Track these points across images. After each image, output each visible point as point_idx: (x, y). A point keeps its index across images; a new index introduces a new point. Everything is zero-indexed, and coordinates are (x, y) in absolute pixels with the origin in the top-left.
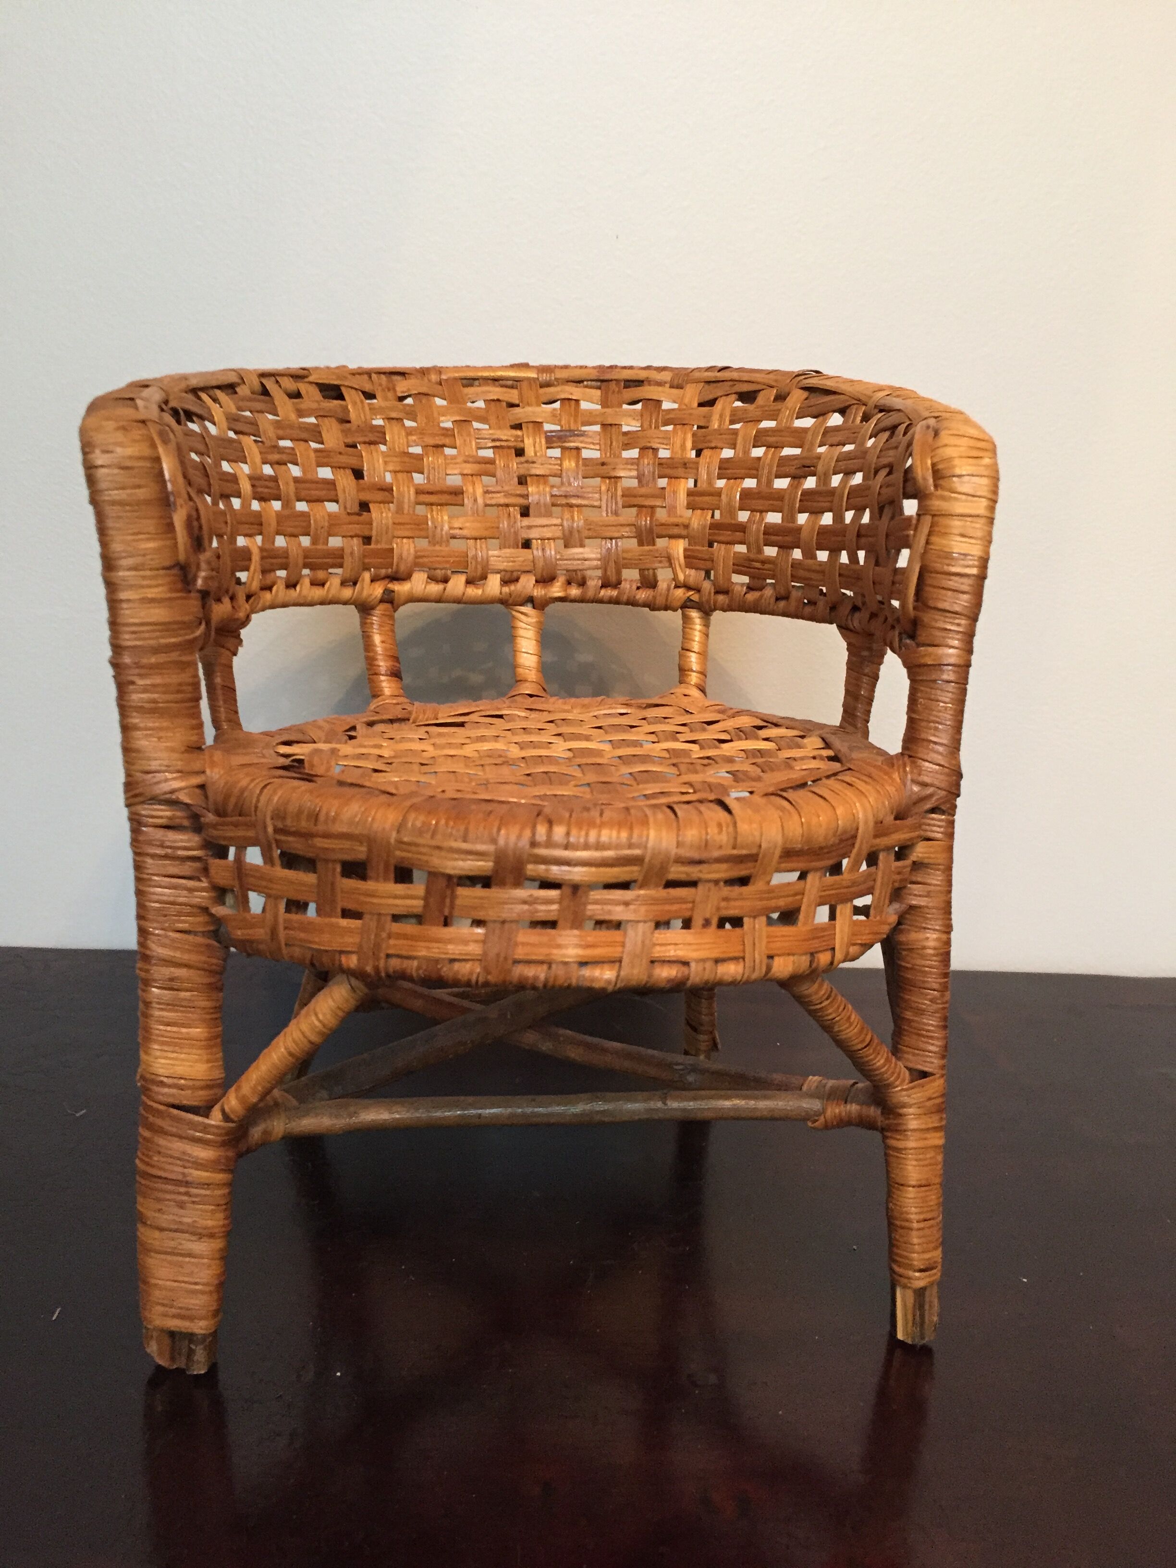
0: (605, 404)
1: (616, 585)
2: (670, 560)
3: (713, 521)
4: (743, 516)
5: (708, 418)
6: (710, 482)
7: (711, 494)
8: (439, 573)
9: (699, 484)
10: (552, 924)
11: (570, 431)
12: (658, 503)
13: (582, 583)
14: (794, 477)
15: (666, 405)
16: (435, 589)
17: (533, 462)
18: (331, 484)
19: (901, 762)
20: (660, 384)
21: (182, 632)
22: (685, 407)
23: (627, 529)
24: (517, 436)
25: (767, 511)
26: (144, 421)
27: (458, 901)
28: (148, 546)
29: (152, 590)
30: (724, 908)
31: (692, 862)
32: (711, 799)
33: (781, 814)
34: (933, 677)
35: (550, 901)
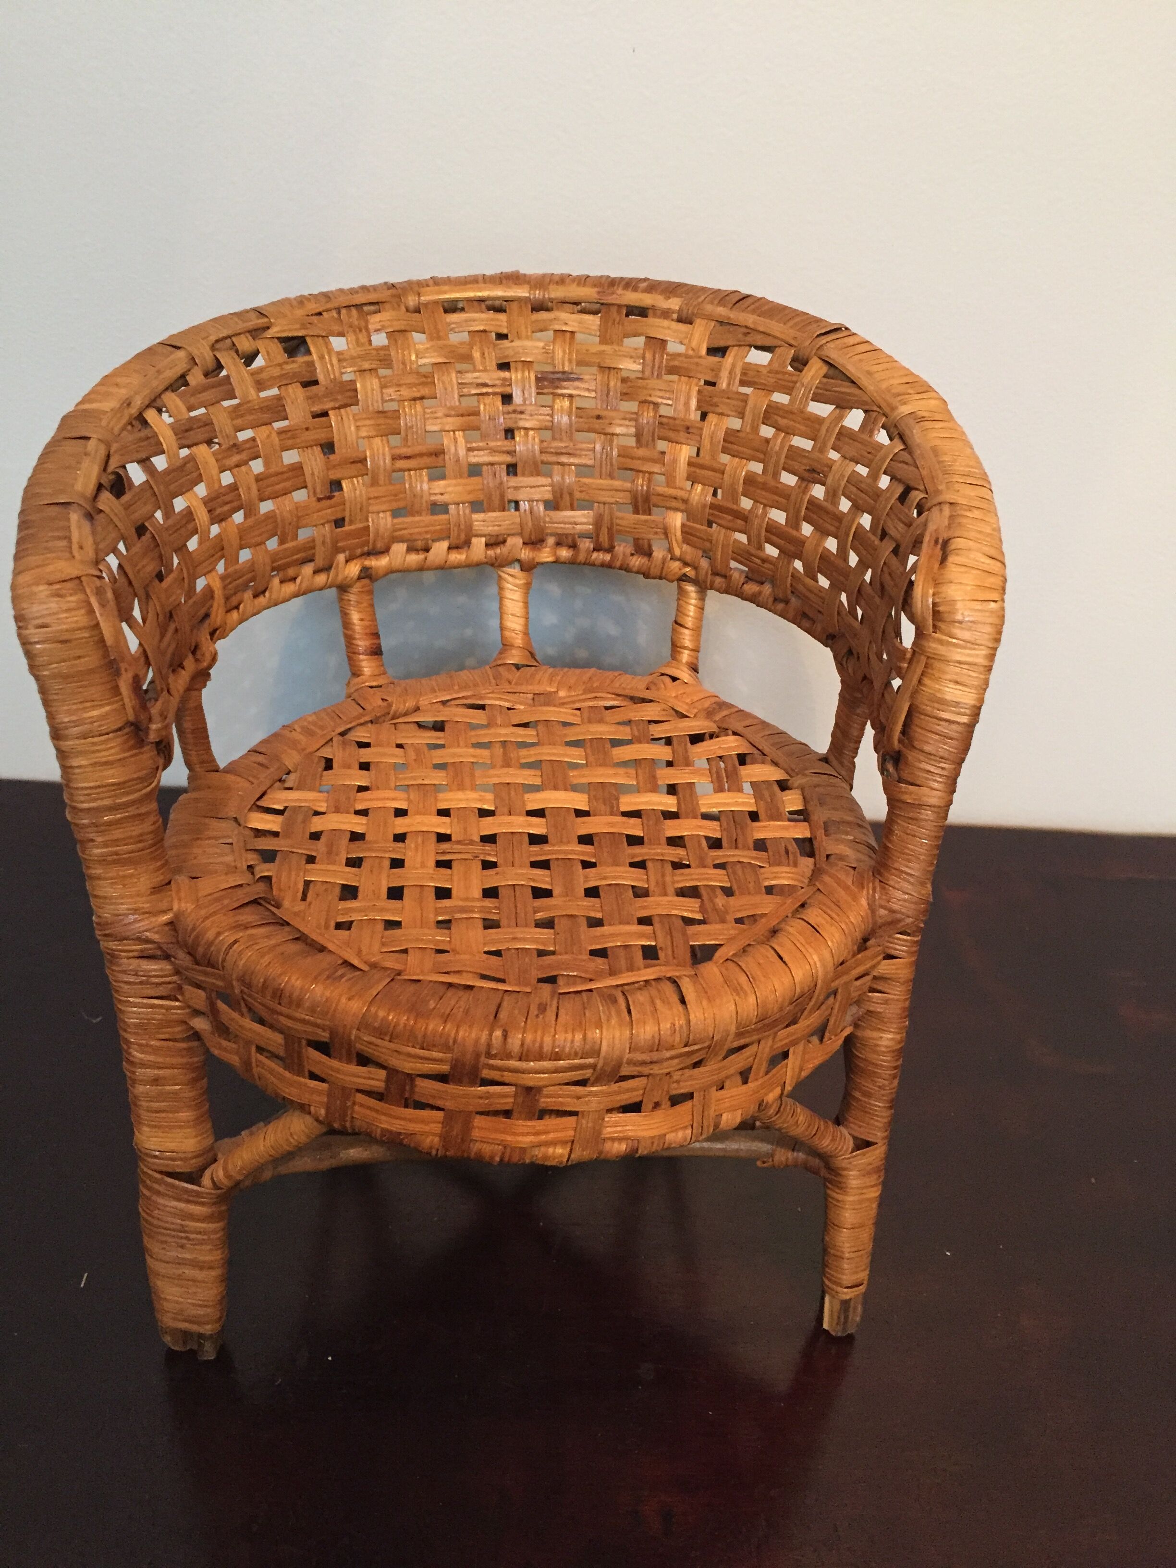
0: (604, 339)
1: (610, 549)
2: (666, 532)
3: (714, 501)
4: (746, 504)
5: (716, 370)
6: (714, 457)
7: (714, 470)
8: (419, 544)
9: (701, 454)
10: (507, 1114)
11: (564, 373)
12: (656, 468)
13: (574, 546)
14: (802, 479)
15: (673, 347)
16: (414, 559)
17: (522, 413)
18: (297, 469)
19: (871, 885)
20: (666, 314)
21: (138, 787)
22: (691, 352)
23: (621, 494)
24: (504, 379)
25: (771, 507)
26: (79, 578)
27: (417, 1090)
28: (95, 713)
29: (104, 753)
30: (676, 1089)
31: (644, 1063)
32: (668, 975)
33: (737, 998)
34: (911, 815)
35: (505, 1096)
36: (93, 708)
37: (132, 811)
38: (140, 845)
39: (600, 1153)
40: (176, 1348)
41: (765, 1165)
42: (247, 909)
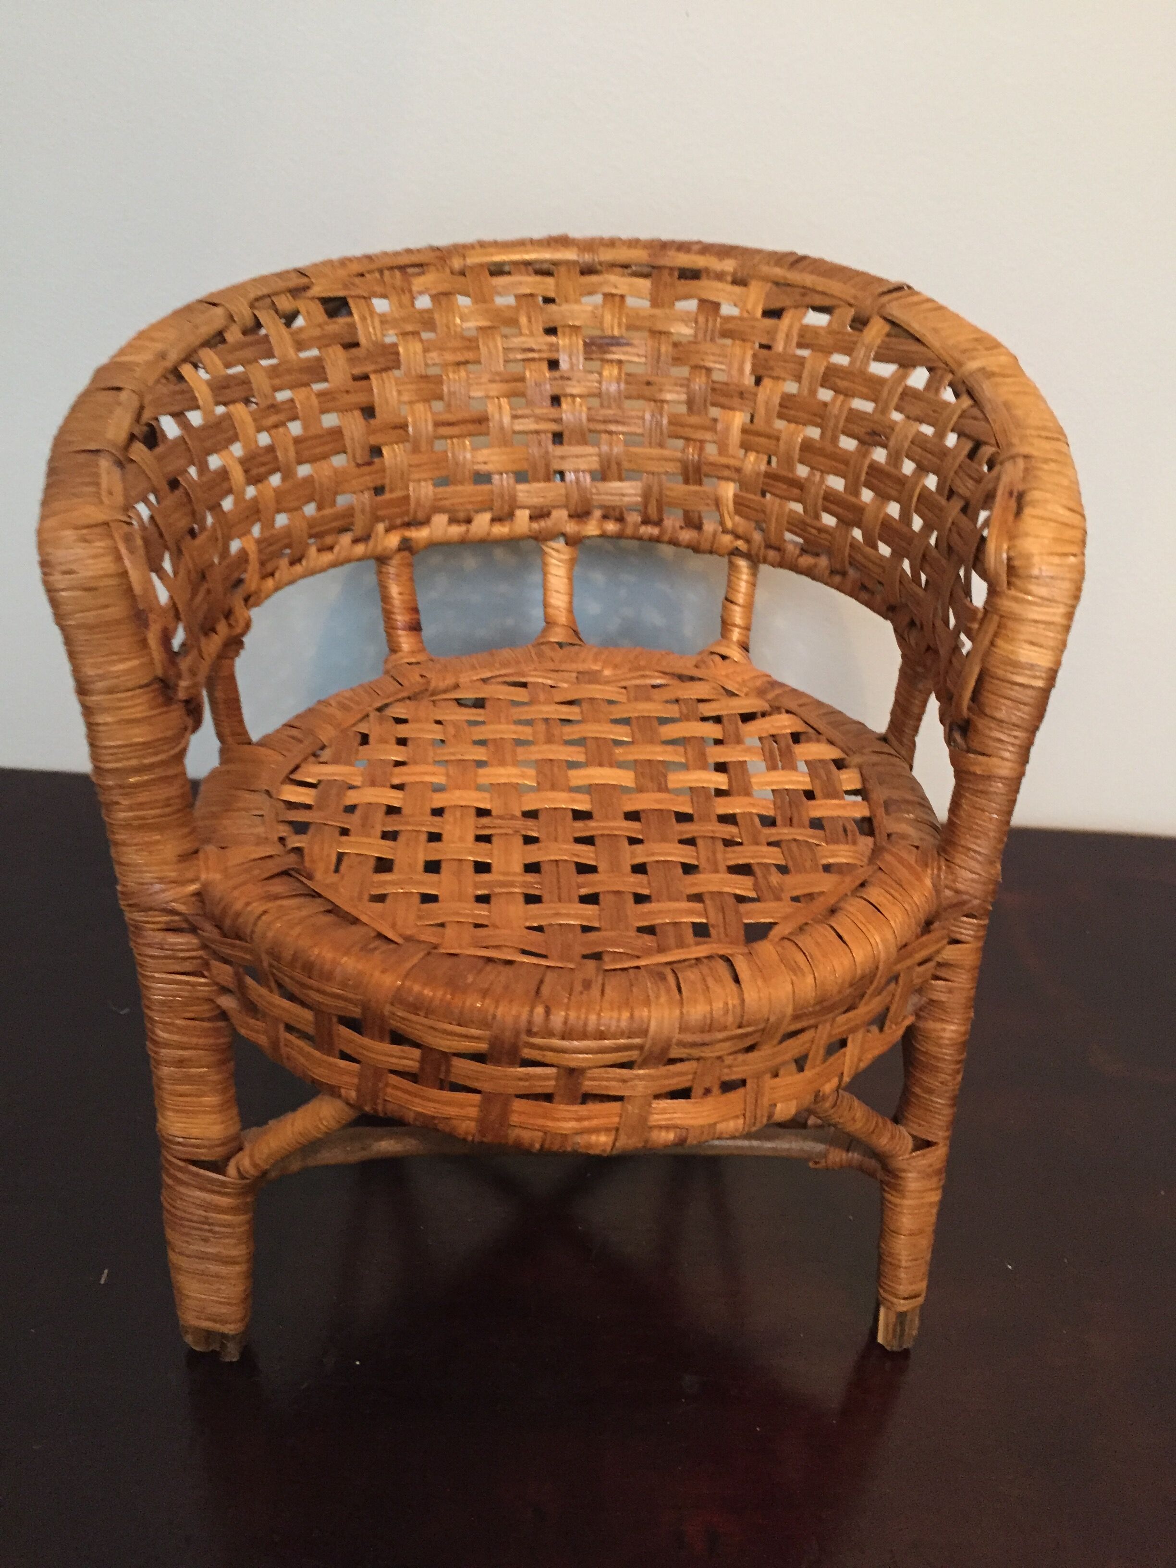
0: (655, 302)
1: (659, 523)
2: (717, 503)
3: (769, 470)
4: (802, 471)
5: (772, 333)
6: (768, 422)
7: (769, 437)
8: (462, 515)
9: (755, 421)
10: (548, 1097)
11: (613, 337)
12: (708, 436)
13: (620, 519)
14: (862, 442)
15: (728, 309)
16: (456, 530)
17: (568, 379)
18: (337, 433)
19: (935, 864)
20: (720, 276)
21: (165, 747)
22: (746, 315)
23: (671, 464)
24: (551, 345)
25: (828, 473)
26: (106, 524)
27: (453, 1070)
28: (121, 667)
29: (130, 710)
30: (727, 1074)
31: (694, 1045)
32: (721, 952)
33: (794, 978)
34: (981, 787)
35: (547, 1078)
36: (121, 661)
37: (159, 772)
38: (168, 810)
39: (646, 1141)
40: (197, 1349)
41: (818, 1166)
42: (276, 880)
